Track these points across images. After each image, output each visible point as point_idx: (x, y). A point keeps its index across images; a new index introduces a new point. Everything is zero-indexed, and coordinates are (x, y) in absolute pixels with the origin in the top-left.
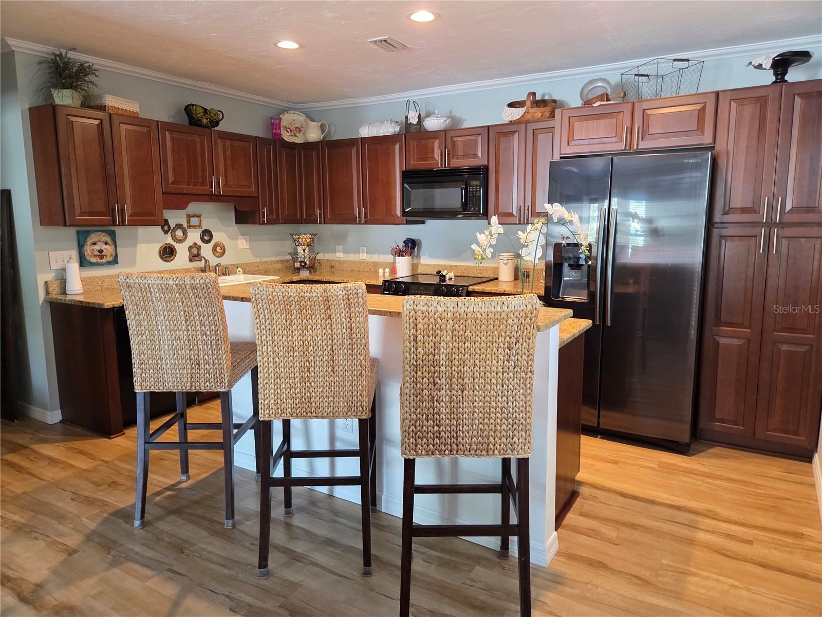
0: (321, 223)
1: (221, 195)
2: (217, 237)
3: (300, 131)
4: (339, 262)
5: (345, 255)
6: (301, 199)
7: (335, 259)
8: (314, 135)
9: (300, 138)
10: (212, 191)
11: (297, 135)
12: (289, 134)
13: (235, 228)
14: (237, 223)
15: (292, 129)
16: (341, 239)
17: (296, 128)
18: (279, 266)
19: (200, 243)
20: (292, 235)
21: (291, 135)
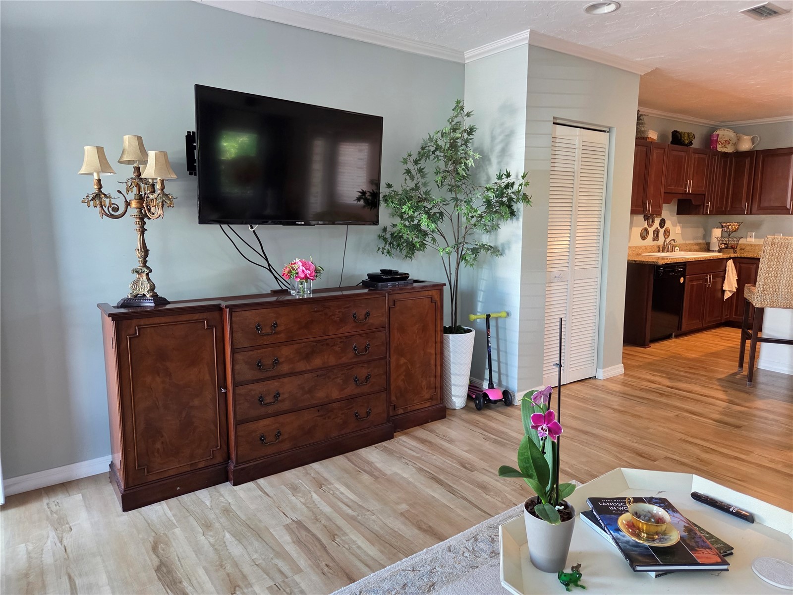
0: (747, 214)
1: (690, 194)
2: (668, 224)
3: (729, 143)
4: (751, 245)
5: (757, 240)
6: (728, 195)
7: (745, 243)
8: (746, 145)
9: (729, 149)
10: (686, 191)
11: (727, 146)
12: (720, 146)
13: (675, 218)
14: (677, 214)
15: (722, 142)
16: (755, 227)
17: (726, 141)
18: (697, 247)
19: (659, 228)
20: (721, 223)
21: (722, 147)
